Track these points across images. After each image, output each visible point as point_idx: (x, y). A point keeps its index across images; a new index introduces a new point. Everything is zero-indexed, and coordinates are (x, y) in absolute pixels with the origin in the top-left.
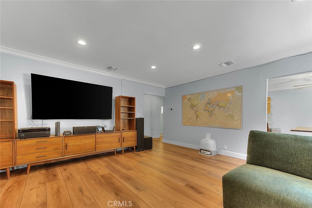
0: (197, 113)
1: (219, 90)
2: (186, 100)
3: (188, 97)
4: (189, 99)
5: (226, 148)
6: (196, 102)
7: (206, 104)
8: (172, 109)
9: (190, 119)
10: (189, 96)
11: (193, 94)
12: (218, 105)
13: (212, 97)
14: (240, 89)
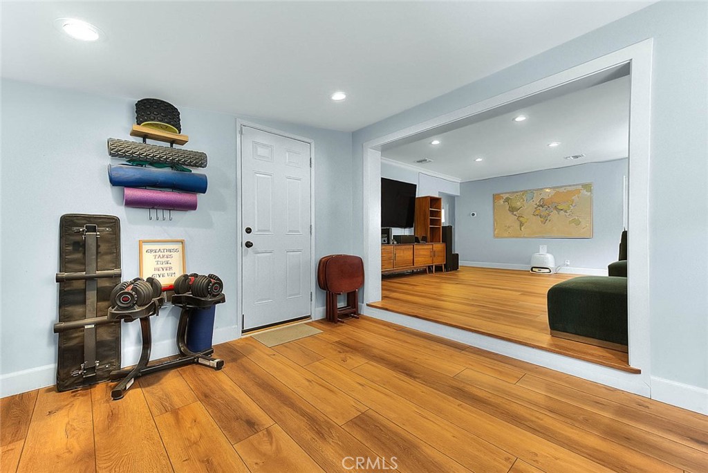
0: (521, 219)
1: (558, 187)
2: (502, 201)
3: (505, 196)
4: (507, 200)
5: (568, 263)
6: (519, 203)
7: (536, 206)
8: (473, 215)
9: (509, 227)
10: (507, 195)
11: (513, 192)
12: (556, 208)
13: (546, 197)
14: (587, 187)
